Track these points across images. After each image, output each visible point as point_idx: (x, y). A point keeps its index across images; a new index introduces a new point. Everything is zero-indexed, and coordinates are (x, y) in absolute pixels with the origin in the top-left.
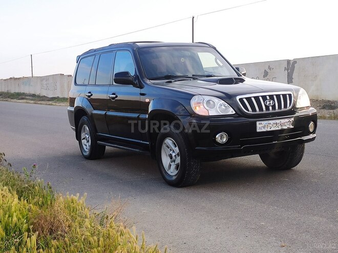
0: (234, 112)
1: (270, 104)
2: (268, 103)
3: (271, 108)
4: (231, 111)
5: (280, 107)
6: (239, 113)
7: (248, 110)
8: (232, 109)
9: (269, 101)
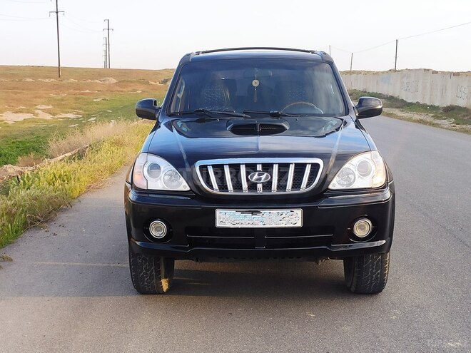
0: (188, 189)
1: (260, 179)
2: (256, 177)
3: (260, 186)
4: (183, 186)
5: (282, 186)
6: (195, 190)
7: (211, 187)
8: (184, 183)
9: (259, 175)
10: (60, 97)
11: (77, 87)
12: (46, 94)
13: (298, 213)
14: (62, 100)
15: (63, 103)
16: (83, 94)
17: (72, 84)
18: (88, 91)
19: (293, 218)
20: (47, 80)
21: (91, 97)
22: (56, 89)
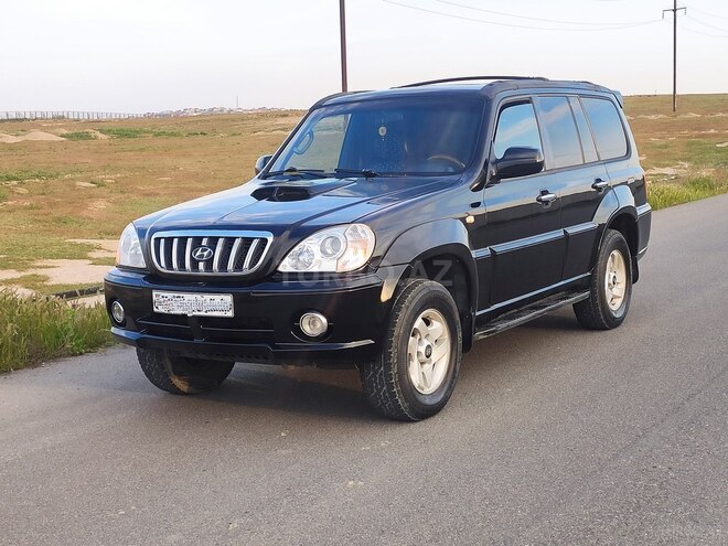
0: (145, 265)
1: (202, 256)
2: (199, 253)
3: (201, 265)
7: (160, 263)
9: (203, 251)
10: (663, 142)
11: (697, 126)
12: (645, 138)
13: (228, 299)
14: (666, 147)
15: (665, 151)
16: (703, 136)
17: (689, 120)
18: (712, 131)
19: (220, 305)
20: (653, 117)
21: (714, 140)
22: (662, 130)
